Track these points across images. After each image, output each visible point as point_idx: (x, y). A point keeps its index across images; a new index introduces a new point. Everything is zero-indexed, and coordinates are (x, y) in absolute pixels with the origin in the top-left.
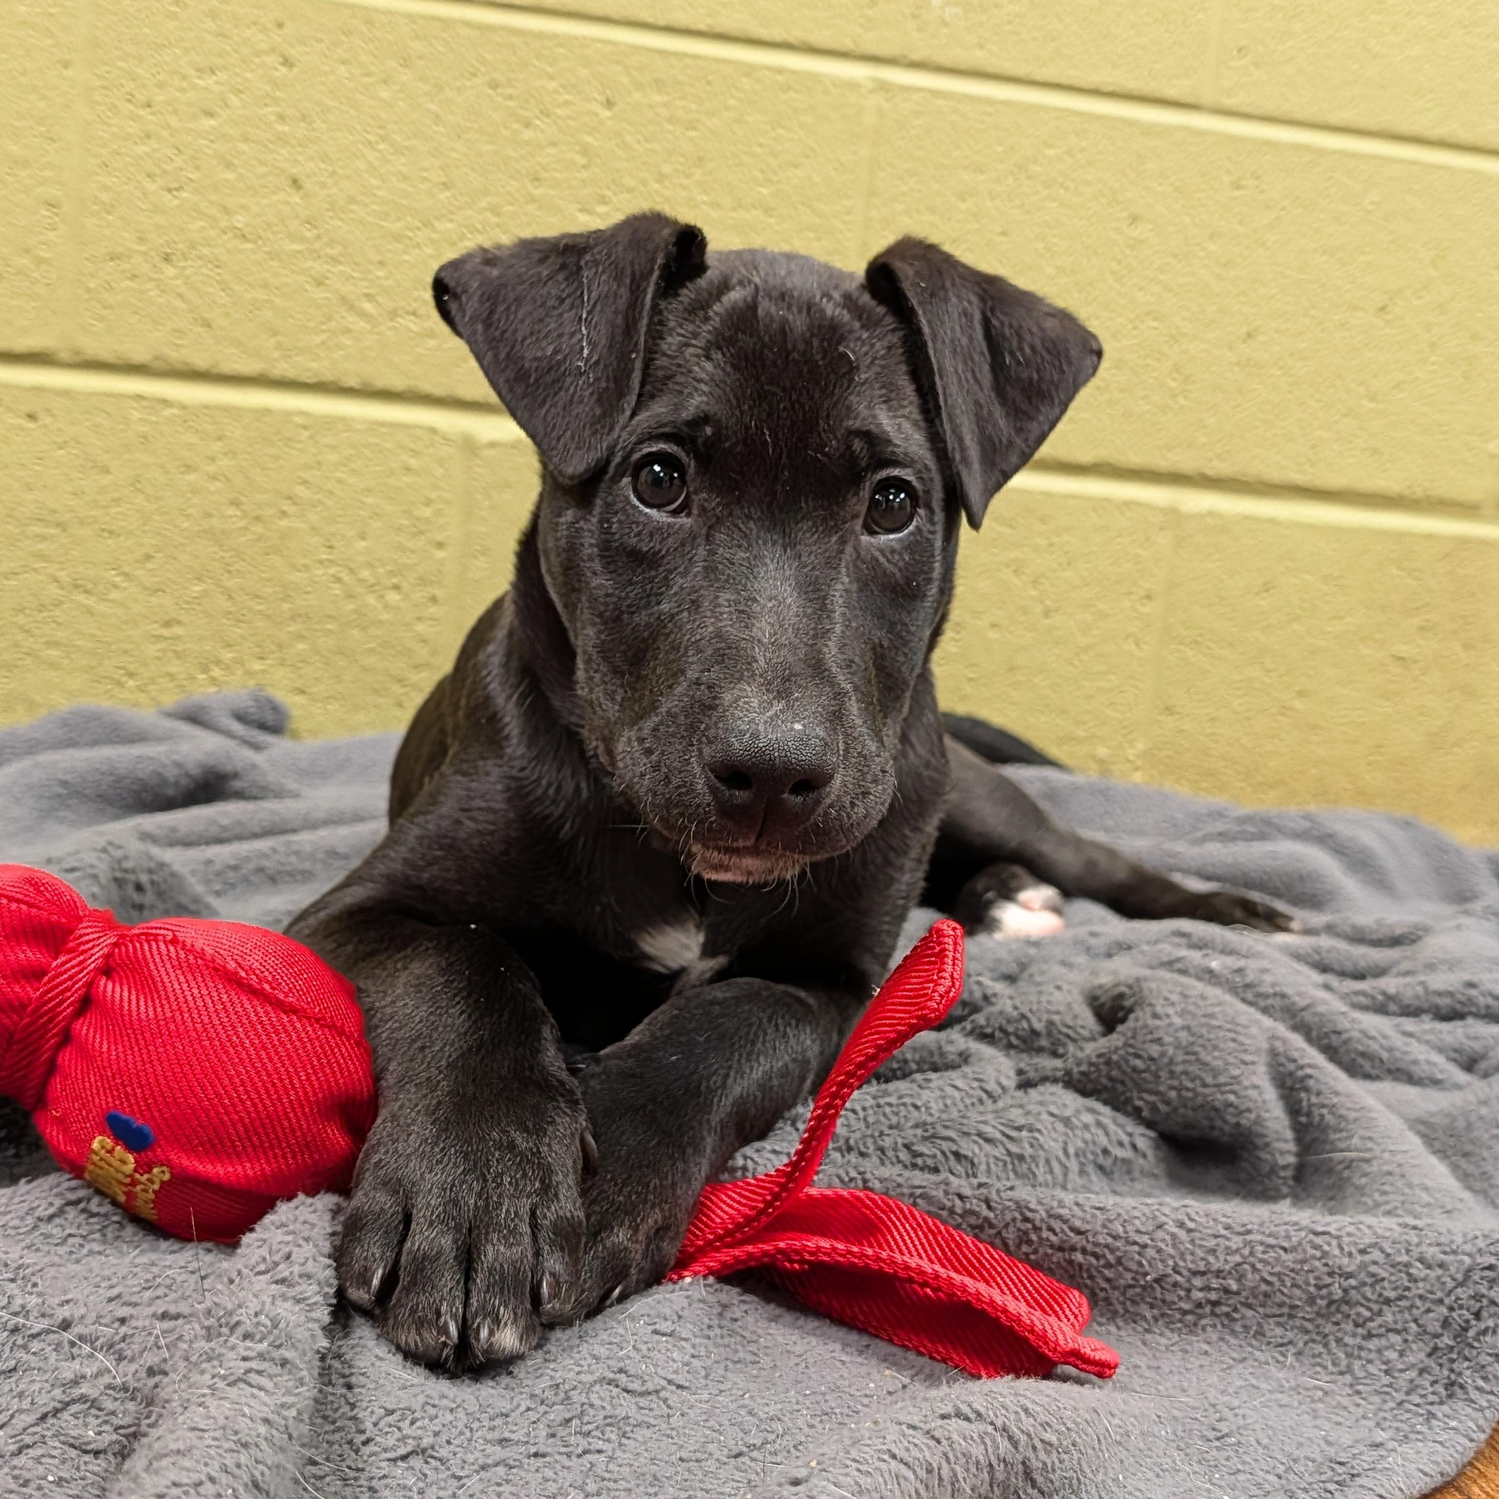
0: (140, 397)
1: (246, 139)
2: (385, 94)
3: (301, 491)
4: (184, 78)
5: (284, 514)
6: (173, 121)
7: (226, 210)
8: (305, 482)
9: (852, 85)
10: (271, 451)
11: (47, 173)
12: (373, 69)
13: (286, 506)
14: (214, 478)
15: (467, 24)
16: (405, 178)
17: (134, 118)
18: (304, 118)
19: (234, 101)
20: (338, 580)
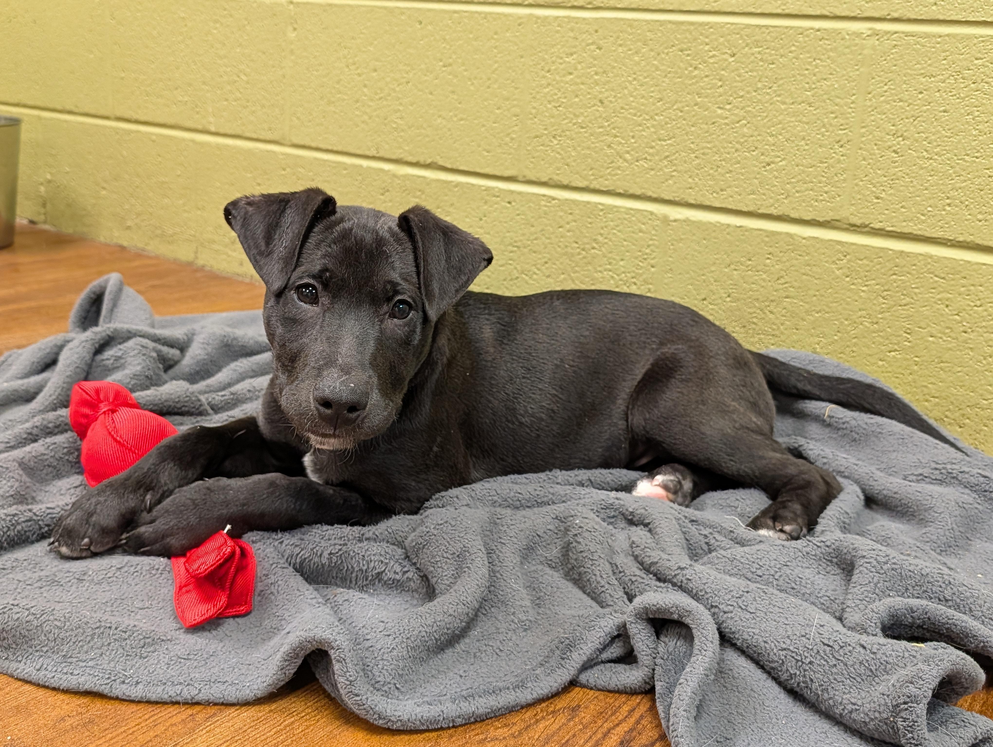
0: (544, 196)
1: (583, 84)
2: (636, 58)
3: (600, 238)
4: (561, 58)
5: (594, 248)
6: (558, 78)
7: (575, 115)
8: (601, 235)
9: (858, 35)
10: (589, 220)
11: (515, 102)
12: (632, 47)
13: (595, 245)
14: (569, 231)
15: (670, 22)
16: (643, 97)
17: (544, 77)
18: (604, 72)
19: (579, 67)
20: (612, 277)
